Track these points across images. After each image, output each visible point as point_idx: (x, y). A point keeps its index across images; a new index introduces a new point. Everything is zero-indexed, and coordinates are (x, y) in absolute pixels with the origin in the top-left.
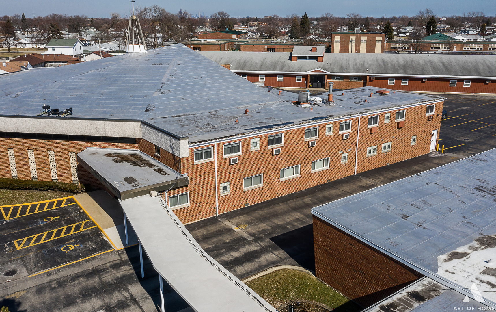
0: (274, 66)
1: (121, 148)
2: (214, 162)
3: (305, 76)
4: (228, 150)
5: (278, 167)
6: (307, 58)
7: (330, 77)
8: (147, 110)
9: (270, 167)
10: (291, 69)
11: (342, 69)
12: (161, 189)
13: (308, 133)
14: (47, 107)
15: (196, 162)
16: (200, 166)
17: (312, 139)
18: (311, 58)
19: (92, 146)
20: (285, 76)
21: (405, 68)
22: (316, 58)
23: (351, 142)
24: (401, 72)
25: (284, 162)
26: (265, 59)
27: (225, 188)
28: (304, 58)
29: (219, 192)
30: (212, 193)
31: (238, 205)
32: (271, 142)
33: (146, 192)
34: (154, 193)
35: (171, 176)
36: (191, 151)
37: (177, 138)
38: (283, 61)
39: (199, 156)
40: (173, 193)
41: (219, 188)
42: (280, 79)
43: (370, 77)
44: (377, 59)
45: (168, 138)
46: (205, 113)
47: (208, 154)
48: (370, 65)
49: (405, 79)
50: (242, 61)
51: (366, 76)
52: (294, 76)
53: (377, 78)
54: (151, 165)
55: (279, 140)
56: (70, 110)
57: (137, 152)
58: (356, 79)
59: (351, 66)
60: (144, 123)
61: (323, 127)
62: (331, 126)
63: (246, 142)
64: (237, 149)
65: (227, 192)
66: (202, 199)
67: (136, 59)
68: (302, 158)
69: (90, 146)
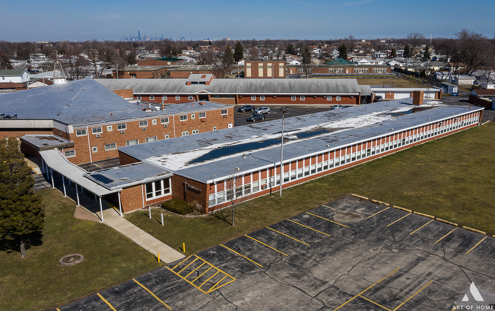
0: (173, 90)
1: (44, 134)
2: (87, 136)
3: (195, 96)
4: (95, 131)
5: (124, 140)
6: (199, 83)
7: (212, 96)
8: (58, 115)
9: (120, 140)
10: (185, 91)
11: (220, 91)
12: (60, 148)
13: (141, 123)
14: (4, 115)
15: (77, 136)
16: (80, 138)
17: (144, 126)
18: (201, 83)
20: (181, 96)
21: (263, 89)
22: (204, 83)
23: (170, 129)
24: (259, 91)
25: (128, 137)
26: (169, 84)
27: (95, 149)
28: (196, 83)
29: (91, 151)
30: (87, 151)
31: (103, 157)
32: (119, 128)
33: (52, 148)
34: (56, 149)
35: (66, 142)
36: (74, 131)
37: (67, 125)
38: (181, 85)
39: (79, 133)
40: (66, 150)
41: (91, 149)
42: (177, 99)
43: (239, 95)
44: (247, 83)
45: (64, 125)
47: (84, 132)
48: (241, 87)
49: (263, 96)
50: (151, 86)
51: (236, 95)
52: (187, 96)
53: (244, 96)
54: (57, 140)
55: (124, 127)
56: (16, 115)
57: (52, 135)
58: (230, 97)
59: (228, 88)
60: (54, 120)
61: (151, 120)
62: (156, 120)
63: (105, 127)
64: (99, 130)
65: (96, 151)
66: (82, 154)
67: (59, 87)
68: (139, 136)
69: (27, 133)
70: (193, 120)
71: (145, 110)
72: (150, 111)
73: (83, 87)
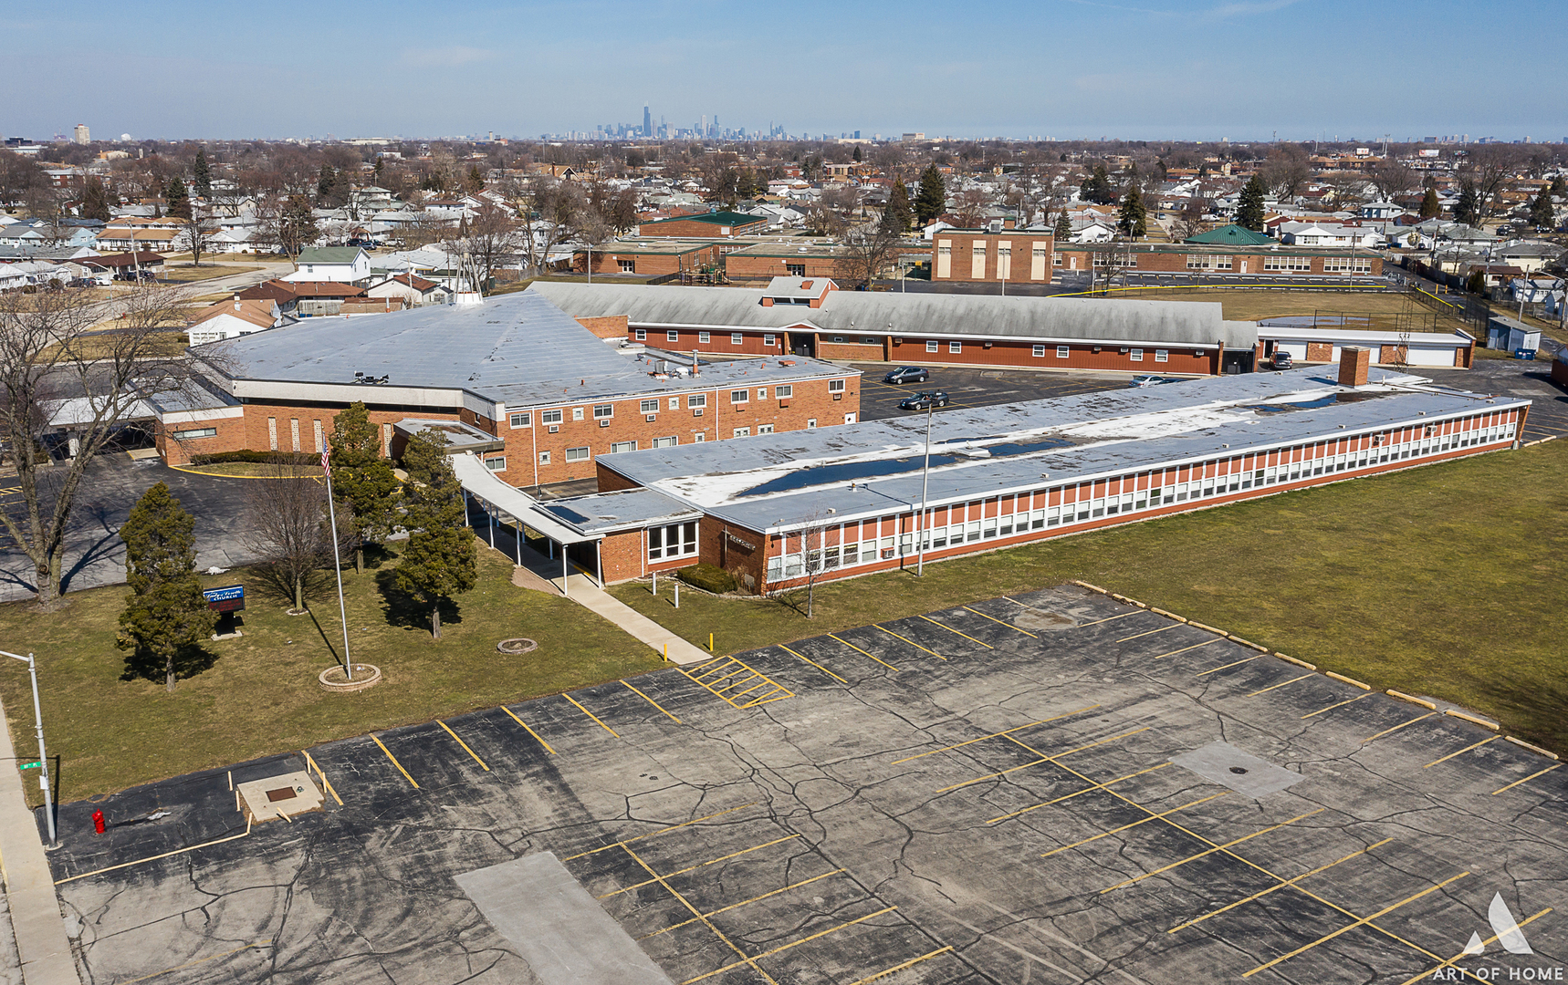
0: (727, 316)
1: (441, 418)
2: (531, 429)
3: (780, 335)
4: (548, 418)
5: (607, 440)
6: (792, 301)
7: (824, 337)
8: (471, 379)
9: (598, 440)
10: (756, 323)
11: (847, 323)
12: (477, 451)
13: (646, 405)
14: (362, 374)
15: (512, 427)
16: (517, 431)
17: (650, 412)
18: (798, 301)
19: (410, 416)
20: (746, 334)
21: (959, 323)
22: (806, 302)
23: (707, 420)
24: (948, 329)
25: (615, 436)
26: (716, 302)
27: (545, 457)
28: (787, 301)
29: (538, 460)
30: (530, 461)
31: (562, 477)
32: (598, 413)
33: (463, 451)
34: (469, 452)
35: (488, 439)
36: (507, 416)
37: (494, 403)
38: (748, 305)
39: (516, 422)
40: (490, 456)
41: (538, 456)
42: (736, 341)
43: (894, 338)
44: (919, 305)
45: (486, 404)
46: (536, 383)
47: (526, 420)
48: (900, 317)
49: (955, 342)
50: (672, 305)
51: (886, 337)
52: (760, 334)
53: (907, 340)
54: (470, 433)
55: (608, 412)
56: (387, 377)
57: (458, 423)
58: (870, 341)
59: (866, 317)
60: (465, 391)
61: (666, 399)
62: (677, 399)
63: (568, 411)
64: (557, 417)
65: (548, 462)
66: (519, 466)
67: (466, 313)
68: (639, 433)
69: (407, 417)
70: (762, 403)
71: (654, 374)
72: (665, 377)
73: (518, 315)
